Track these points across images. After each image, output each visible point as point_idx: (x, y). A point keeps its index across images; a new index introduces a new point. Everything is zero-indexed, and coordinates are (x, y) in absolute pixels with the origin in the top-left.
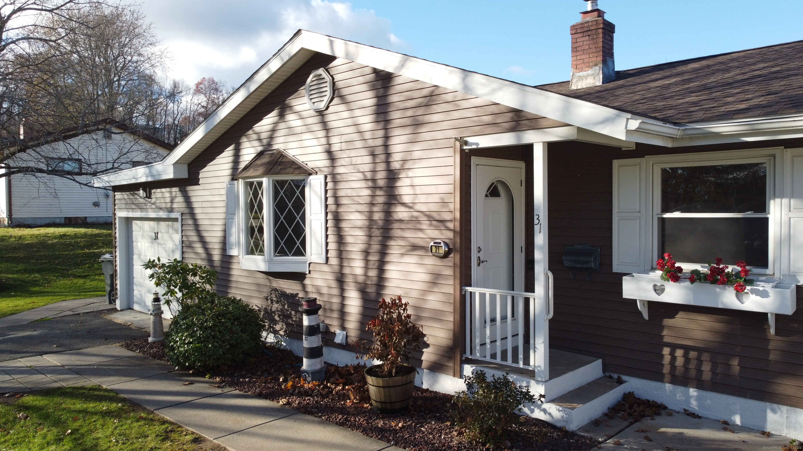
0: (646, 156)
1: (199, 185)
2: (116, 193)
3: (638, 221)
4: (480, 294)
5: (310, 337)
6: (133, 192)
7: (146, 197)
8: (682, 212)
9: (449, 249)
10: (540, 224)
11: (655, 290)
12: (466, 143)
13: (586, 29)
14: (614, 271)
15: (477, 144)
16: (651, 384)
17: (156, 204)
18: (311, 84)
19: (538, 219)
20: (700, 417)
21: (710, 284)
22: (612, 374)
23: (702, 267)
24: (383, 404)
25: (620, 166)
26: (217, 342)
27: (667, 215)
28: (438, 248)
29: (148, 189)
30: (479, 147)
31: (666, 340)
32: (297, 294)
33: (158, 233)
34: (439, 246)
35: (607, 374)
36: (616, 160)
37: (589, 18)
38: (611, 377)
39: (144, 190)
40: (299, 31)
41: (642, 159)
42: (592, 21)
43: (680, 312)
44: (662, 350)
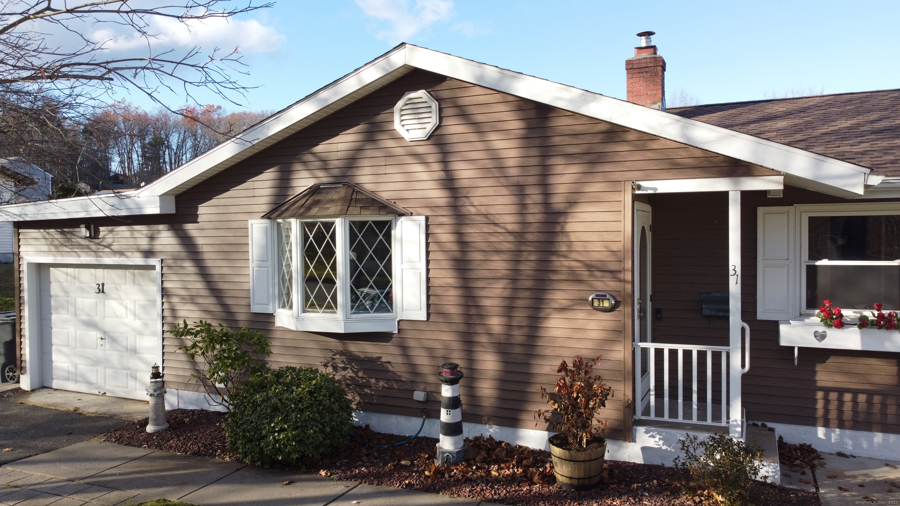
0: (795, 205)
1: (198, 222)
2: (20, 231)
3: (786, 268)
4: (656, 349)
5: (454, 410)
6: (61, 229)
7: (90, 237)
8: (829, 260)
9: (616, 302)
10: (737, 275)
11: (815, 336)
12: (639, 187)
13: (644, 65)
14: (758, 318)
15: (656, 189)
16: (800, 428)
17: (112, 247)
18: (403, 108)
19: (734, 270)
20: (854, 457)
21: (877, 330)
22: (756, 422)
23: (854, 312)
24: (581, 480)
25: (765, 214)
26: (317, 427)
27: (819, 263)
28: (603, 301)
29: (92, 227)
30: (657, 192)
31: (819, 384)
32: (380, 358)
33: (103, 284)
34: (603, 299)
35: (751, 422)
36: (761, 208)
37: (645, 54)
38: (757, 425)
39: (88, 228)
40: (403, 44)
41: (791, 207)
42: (650, 58)
43: (832, 357)
44: (815, 395)
